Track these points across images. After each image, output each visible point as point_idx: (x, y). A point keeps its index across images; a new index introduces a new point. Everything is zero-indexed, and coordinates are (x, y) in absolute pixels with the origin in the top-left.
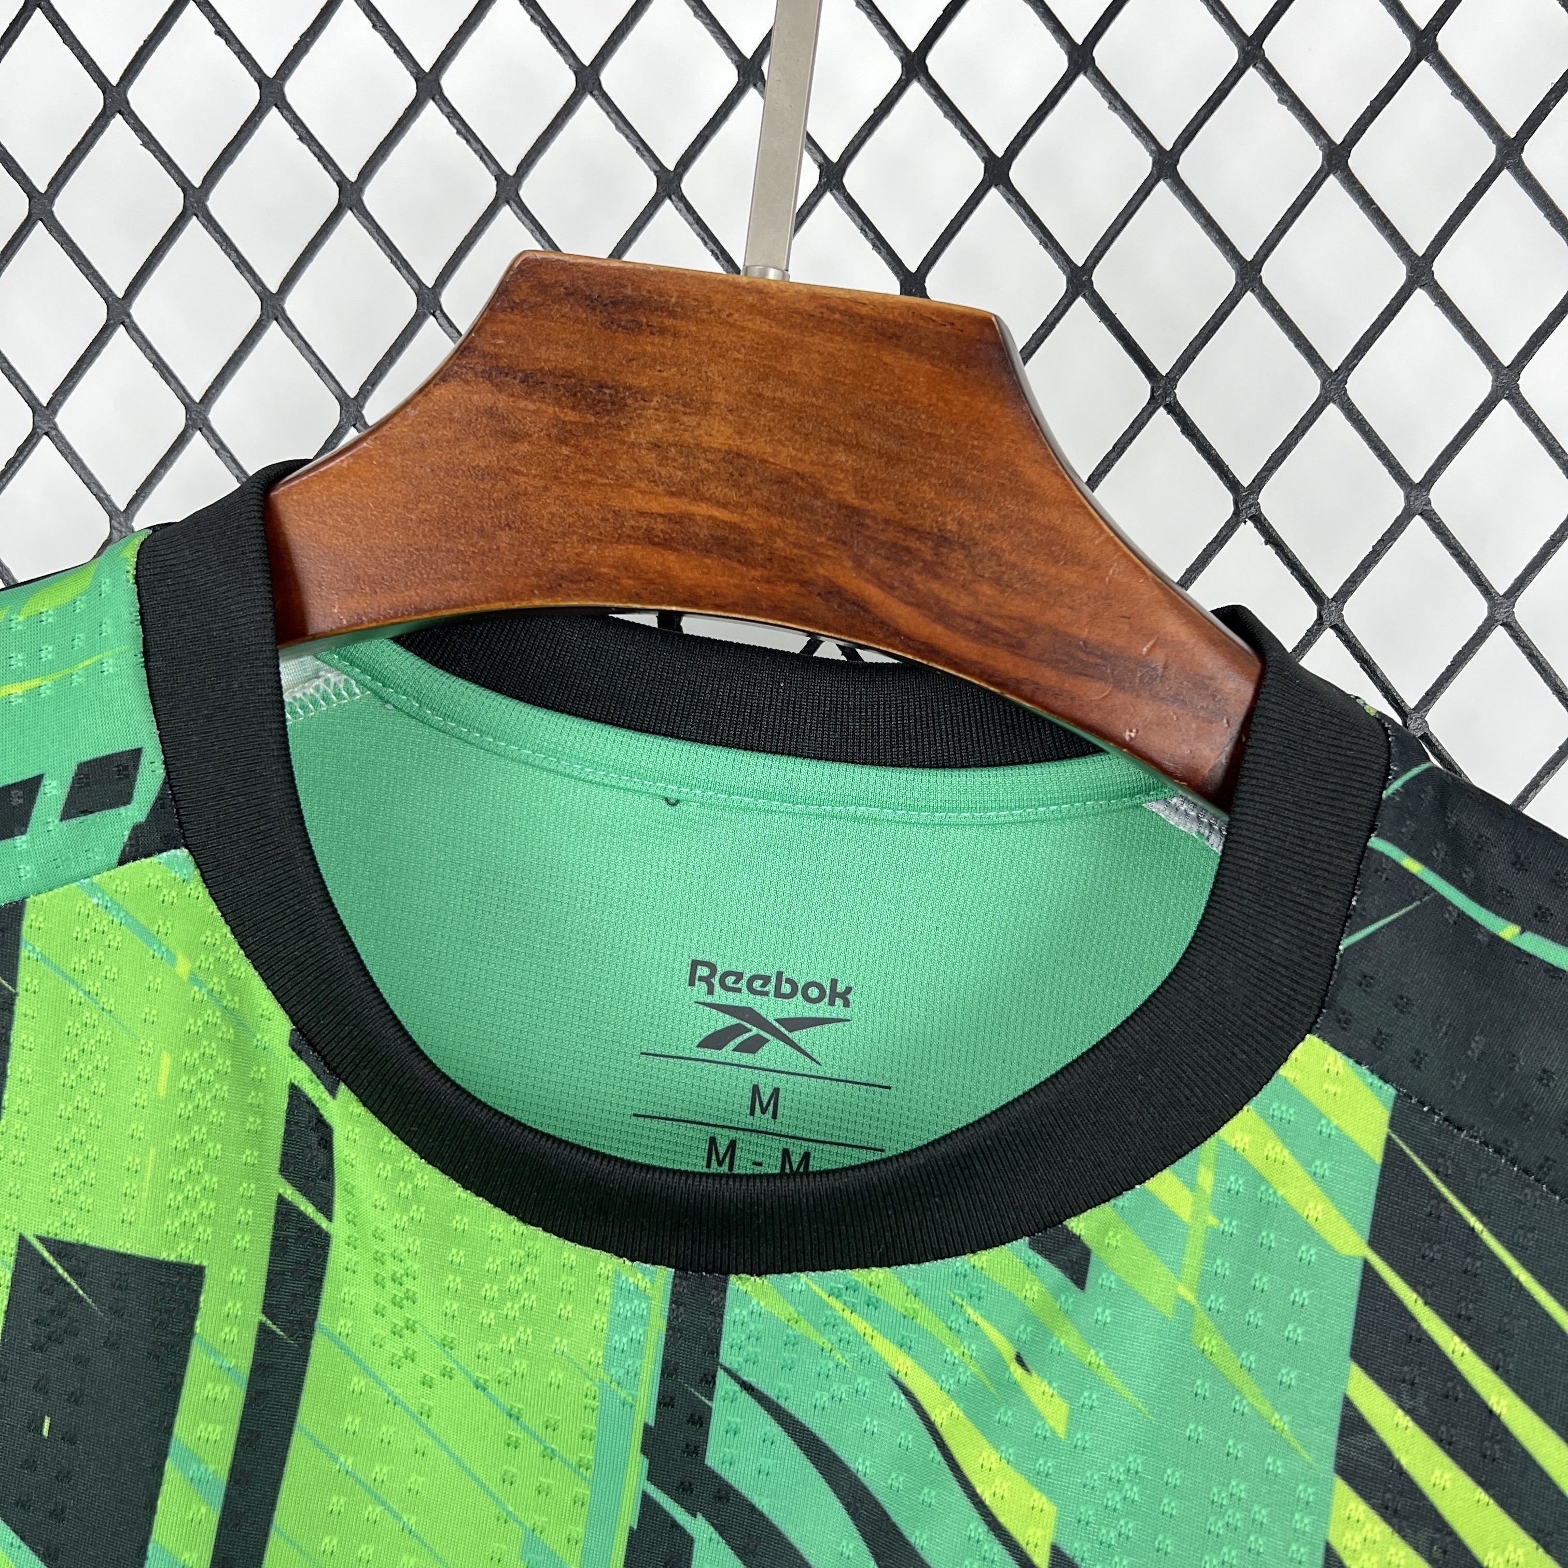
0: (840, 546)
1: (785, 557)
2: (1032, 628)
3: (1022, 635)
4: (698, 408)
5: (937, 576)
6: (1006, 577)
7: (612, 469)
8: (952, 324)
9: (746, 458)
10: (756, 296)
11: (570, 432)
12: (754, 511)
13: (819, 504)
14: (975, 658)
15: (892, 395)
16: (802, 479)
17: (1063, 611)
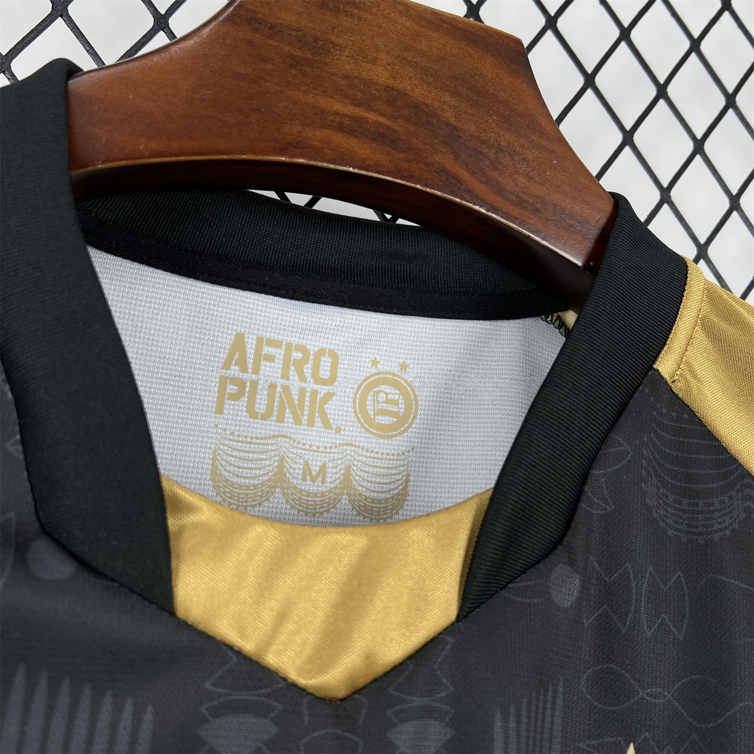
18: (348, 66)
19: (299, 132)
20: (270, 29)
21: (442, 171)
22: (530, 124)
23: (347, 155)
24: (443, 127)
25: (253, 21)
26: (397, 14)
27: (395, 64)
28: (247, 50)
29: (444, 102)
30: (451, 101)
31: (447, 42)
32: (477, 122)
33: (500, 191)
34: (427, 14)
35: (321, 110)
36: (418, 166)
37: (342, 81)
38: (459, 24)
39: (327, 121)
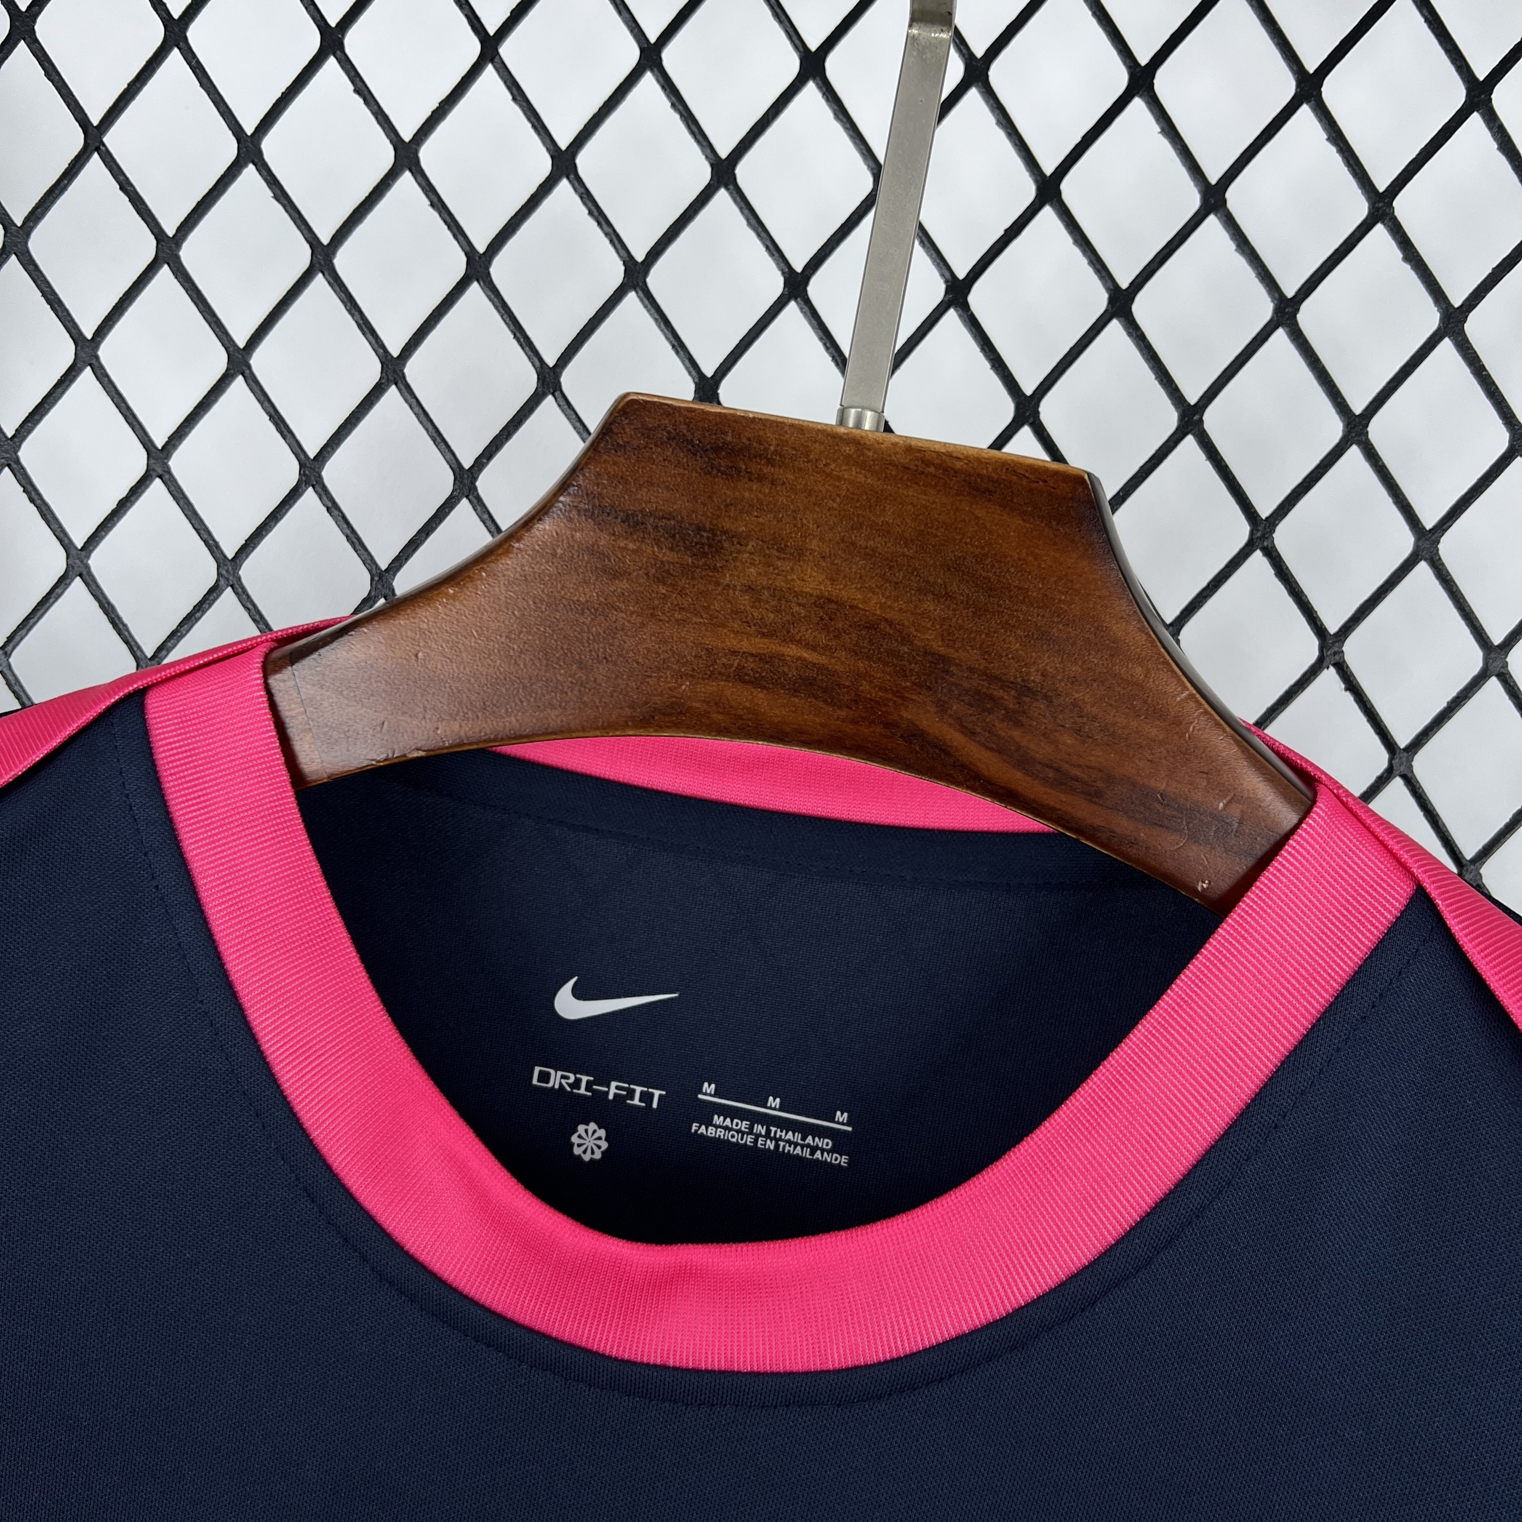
0: (924, 691)
1: (871, 700)
2: (1110, 779)
3: (1100, 784)
4: (792, 554)
5: (1019, 724)
6: (1086, 729)
7: (706, 608)
8: (1045, 481)
9: (836, 603)
10: (853, 448)
11: (668, 571)
12: (843, 655)
13: (906, 650)
14: (1052, 804)
15: (982, 548)
16: (891, 626)
17: (1141, 764)
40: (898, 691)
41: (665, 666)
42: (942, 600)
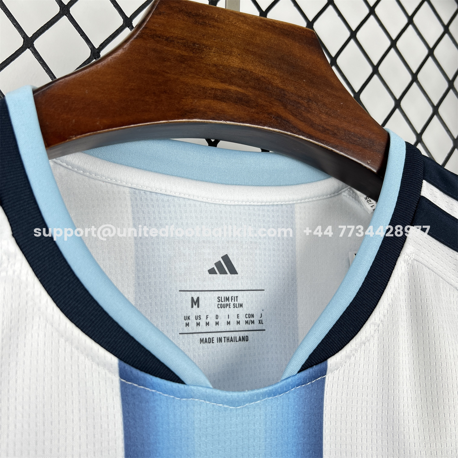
18: (215, 59)
19: (191, 103)
20: (166, 40)
21: (278, 117)
22: (325, 82)
23: (221, 114)
24: (275, 90)
25: (155, 36)
26: (240, 22)
27: (243, 54)
28: (154, 55)
29: (274, 75)
30: (278, 73)
31: (272, 37)
32: (294, 84)
33: (312, 125)
34: (257, 21)
35: (203, 88)
36: (264, 116)
37: (213, 68)
38: (277, 25)
39: (207, 94)
40: (270, 102)
41: (188, 94)
42: (279, 70)
